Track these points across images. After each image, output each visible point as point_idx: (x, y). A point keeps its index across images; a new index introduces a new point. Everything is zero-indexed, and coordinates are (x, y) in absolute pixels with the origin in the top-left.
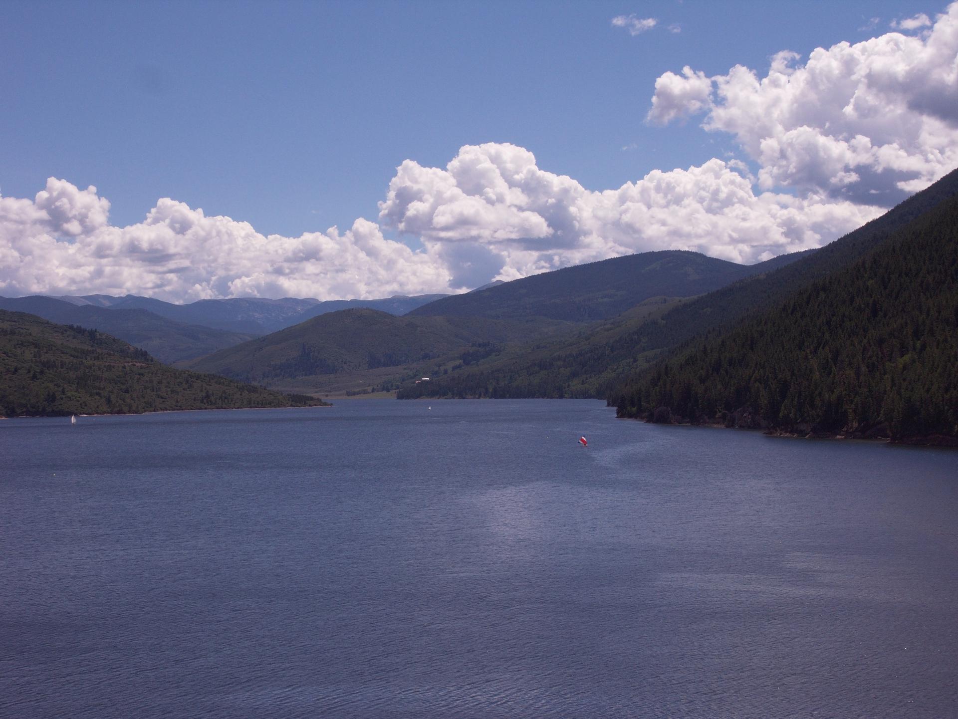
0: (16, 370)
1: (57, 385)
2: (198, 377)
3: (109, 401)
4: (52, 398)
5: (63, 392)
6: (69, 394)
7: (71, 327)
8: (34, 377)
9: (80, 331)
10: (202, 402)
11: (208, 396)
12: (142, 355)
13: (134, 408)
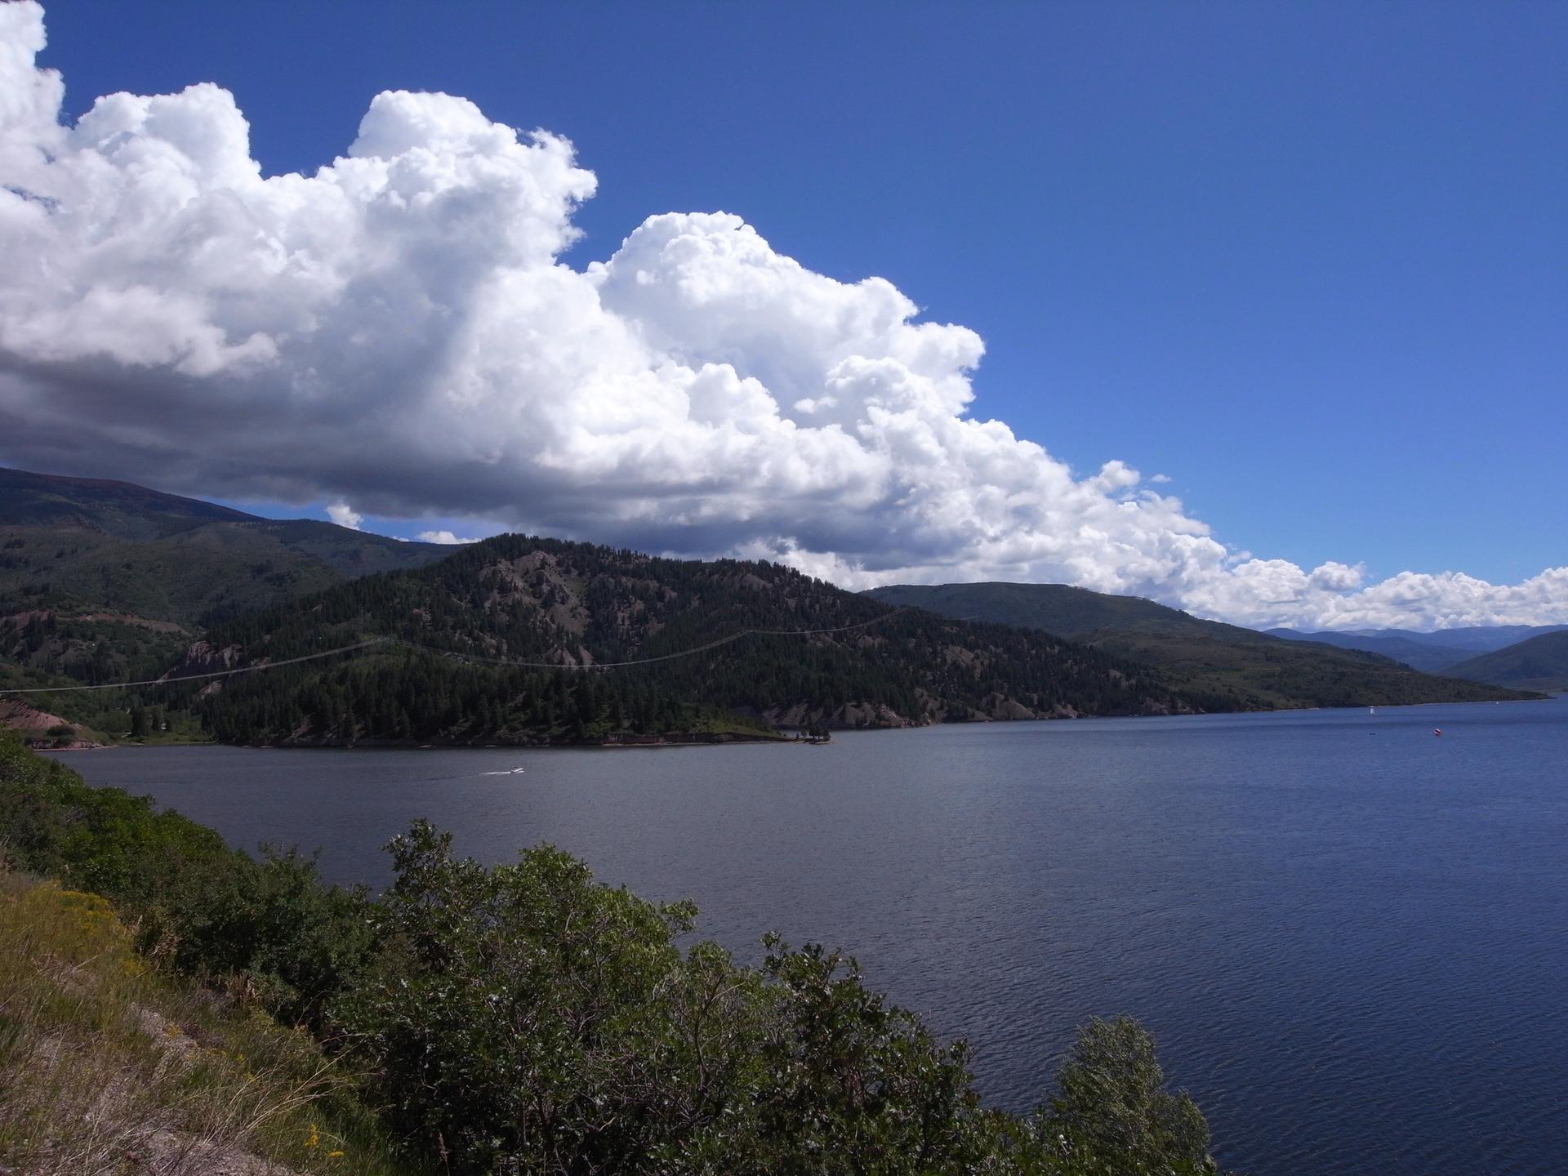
0: (1322, 678)
1: (1352, 688)
2: (1450, 681)
3: (1389, 697)
4: (1349, 695)
5: (1356, 692)
6: (1360, 693)
7: (1354, 650)
8: (1335, 682)
9: (1360, 652)
10: (1455, 697)
11: (1459, 693)
12: (1406, 667)
13: (1407, 702)
